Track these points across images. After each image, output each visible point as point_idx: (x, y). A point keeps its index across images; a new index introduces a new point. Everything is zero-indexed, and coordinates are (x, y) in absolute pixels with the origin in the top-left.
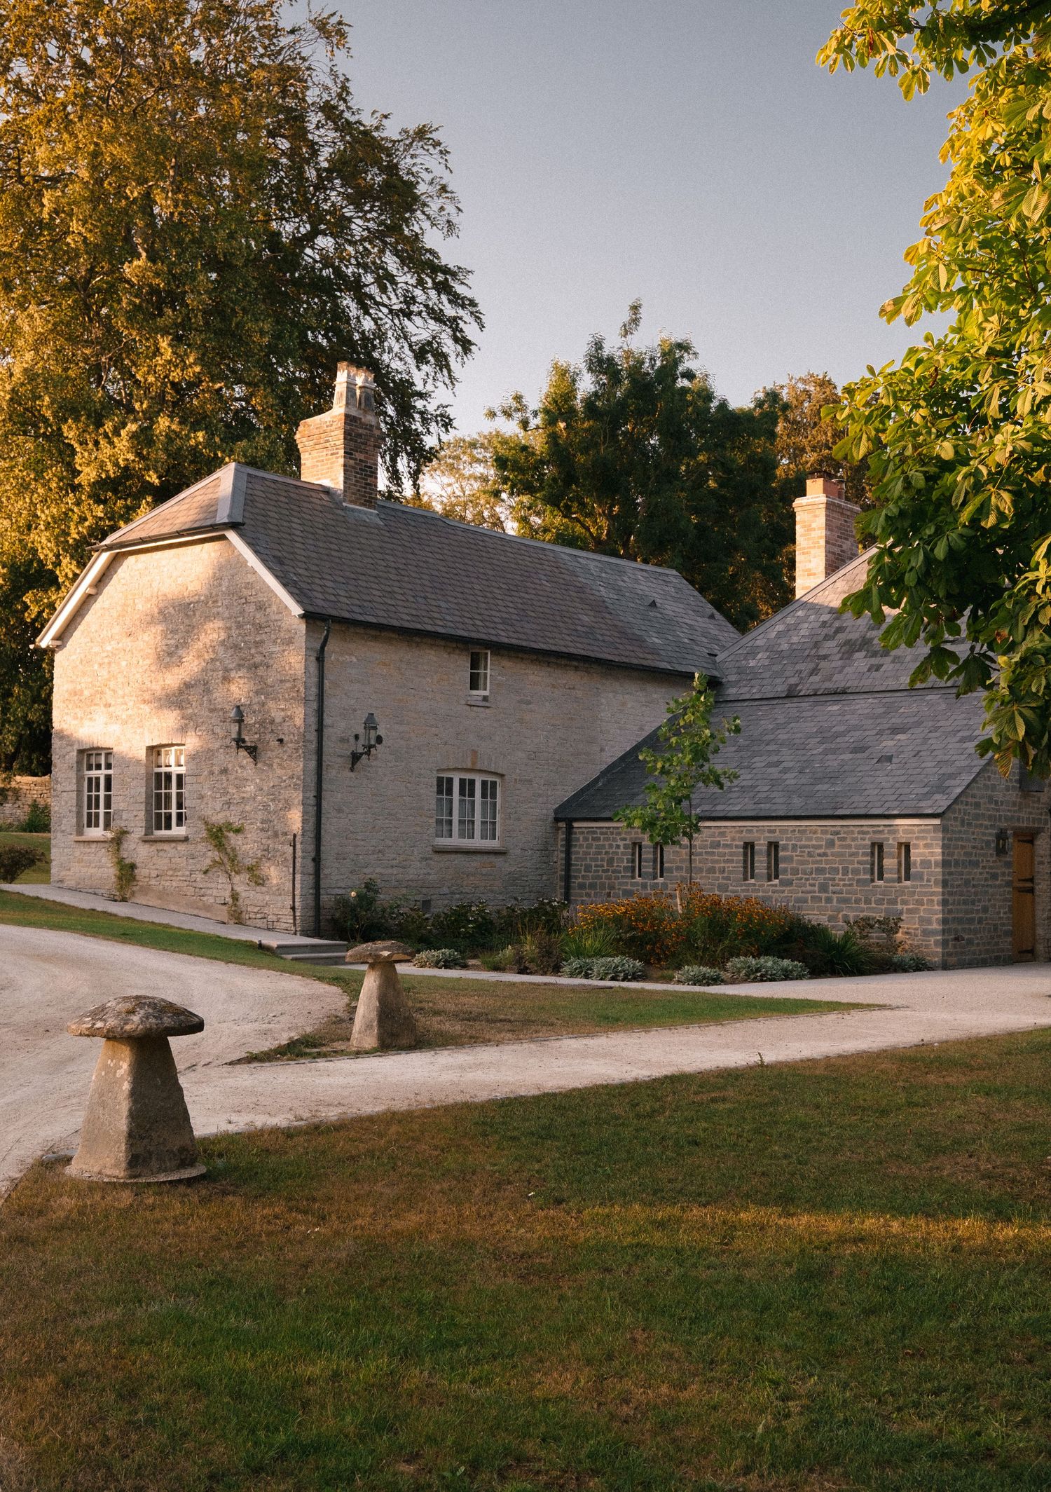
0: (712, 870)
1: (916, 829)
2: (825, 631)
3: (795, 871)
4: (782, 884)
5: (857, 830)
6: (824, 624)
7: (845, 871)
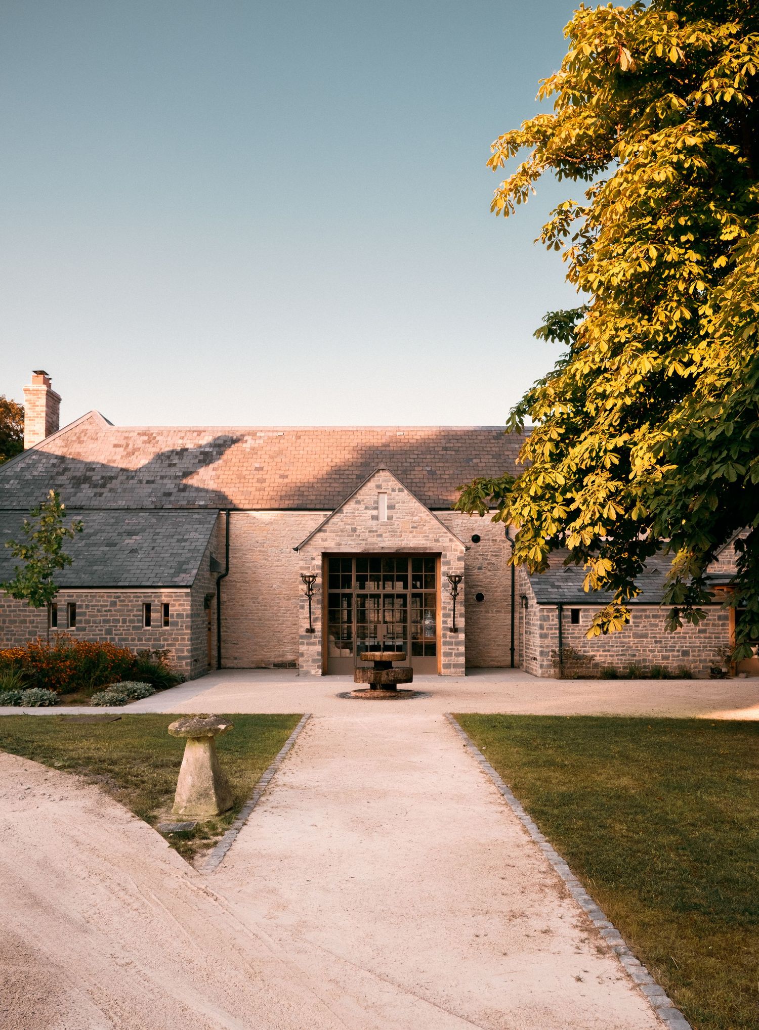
0: (24, 622)
1: (173, 595)
2: (55, 470)
3: (88, 622)
4: (78, 629)
5: (132, 595)
6: (54, 465)
7: (124, 621)
